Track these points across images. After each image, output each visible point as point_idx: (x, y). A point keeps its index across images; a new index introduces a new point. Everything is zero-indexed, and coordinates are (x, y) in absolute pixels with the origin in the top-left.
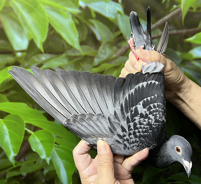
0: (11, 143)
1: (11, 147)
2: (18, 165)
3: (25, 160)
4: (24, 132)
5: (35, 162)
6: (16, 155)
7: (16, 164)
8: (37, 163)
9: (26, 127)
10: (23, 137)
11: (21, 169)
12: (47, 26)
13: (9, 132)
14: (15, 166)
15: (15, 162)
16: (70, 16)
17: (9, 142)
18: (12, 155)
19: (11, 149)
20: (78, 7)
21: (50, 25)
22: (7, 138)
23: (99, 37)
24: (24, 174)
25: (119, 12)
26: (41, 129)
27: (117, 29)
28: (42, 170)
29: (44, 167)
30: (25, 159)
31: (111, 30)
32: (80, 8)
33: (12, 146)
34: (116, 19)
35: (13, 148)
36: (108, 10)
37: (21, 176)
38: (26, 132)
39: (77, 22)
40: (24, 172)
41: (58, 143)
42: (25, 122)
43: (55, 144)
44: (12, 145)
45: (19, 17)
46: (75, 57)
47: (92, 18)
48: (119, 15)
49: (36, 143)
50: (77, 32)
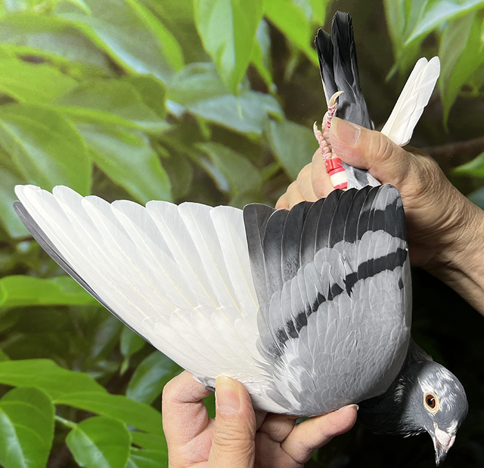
4: (53, 426)
9: (57, 414)
10: (52, 437)
12: (90, 171)
13: (17, 429)
16: (146, 141)
20: (165, 116)
21: (96, 169)
23: (223, 184)
25: (271, 117)
26: (94, 415)
27: (270, 159)
31: (254, 163)
32: (170, 118)
34: (264, 135)
36: (244, 113)
38: (58, 424)
39: (165, 153)
41: (140, 445)
42: (54, 402)
43: (131, 448)
45: (16, 159)
47: (202, 140)
48: (273, 125)
49: (86, 448)
50: (165, 177)
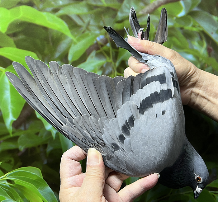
0: (12, 102)
1: (10, 107)
2: (16, 134)
3: (25, 129)
5: (37, 134)
6: (15, 119)
7: (13, 133)
8: (40, 135)
11: (19, 140)
14: (11, 135)
15: (13, 129)
17: (9, 100)
18: (10, 119)
19: (10, 110)
22: (7, 95)
24: (22, 148)
28: (45, 146)
29: (48, 143)
30: (25, 127)
33: (12, 107)
35: (12, 109)
37: (17, 150)
40: (22, 146)
44: (11, 105)
46: (97, 7)
